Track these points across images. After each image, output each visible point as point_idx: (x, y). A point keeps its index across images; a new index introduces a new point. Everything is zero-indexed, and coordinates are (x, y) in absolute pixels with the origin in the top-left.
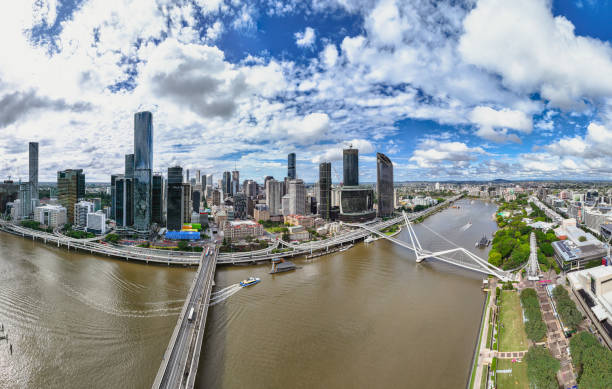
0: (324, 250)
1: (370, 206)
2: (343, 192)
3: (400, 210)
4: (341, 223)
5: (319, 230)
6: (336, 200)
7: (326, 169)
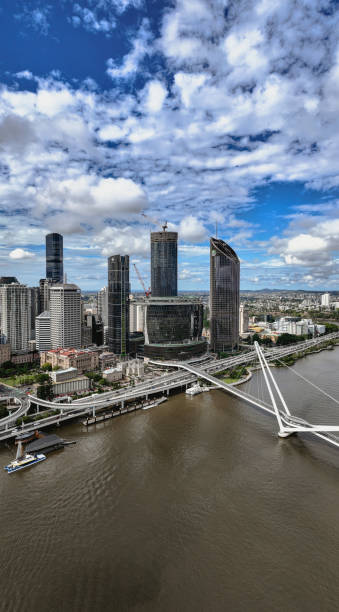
0: (116, 408)
1: (197, 333)
2: (150, 307)
3: (249, 341)
4: (147, 360)
5: (106, 373)
6: (138, 320)
7: (120, 265)
